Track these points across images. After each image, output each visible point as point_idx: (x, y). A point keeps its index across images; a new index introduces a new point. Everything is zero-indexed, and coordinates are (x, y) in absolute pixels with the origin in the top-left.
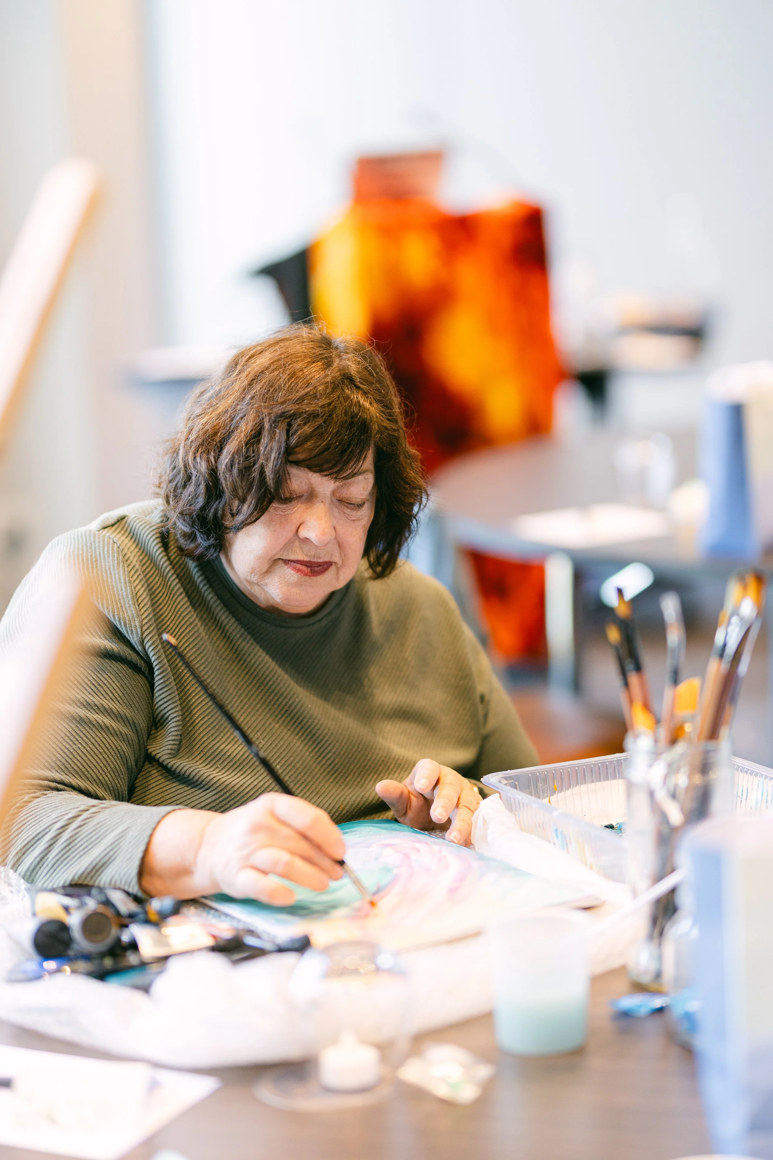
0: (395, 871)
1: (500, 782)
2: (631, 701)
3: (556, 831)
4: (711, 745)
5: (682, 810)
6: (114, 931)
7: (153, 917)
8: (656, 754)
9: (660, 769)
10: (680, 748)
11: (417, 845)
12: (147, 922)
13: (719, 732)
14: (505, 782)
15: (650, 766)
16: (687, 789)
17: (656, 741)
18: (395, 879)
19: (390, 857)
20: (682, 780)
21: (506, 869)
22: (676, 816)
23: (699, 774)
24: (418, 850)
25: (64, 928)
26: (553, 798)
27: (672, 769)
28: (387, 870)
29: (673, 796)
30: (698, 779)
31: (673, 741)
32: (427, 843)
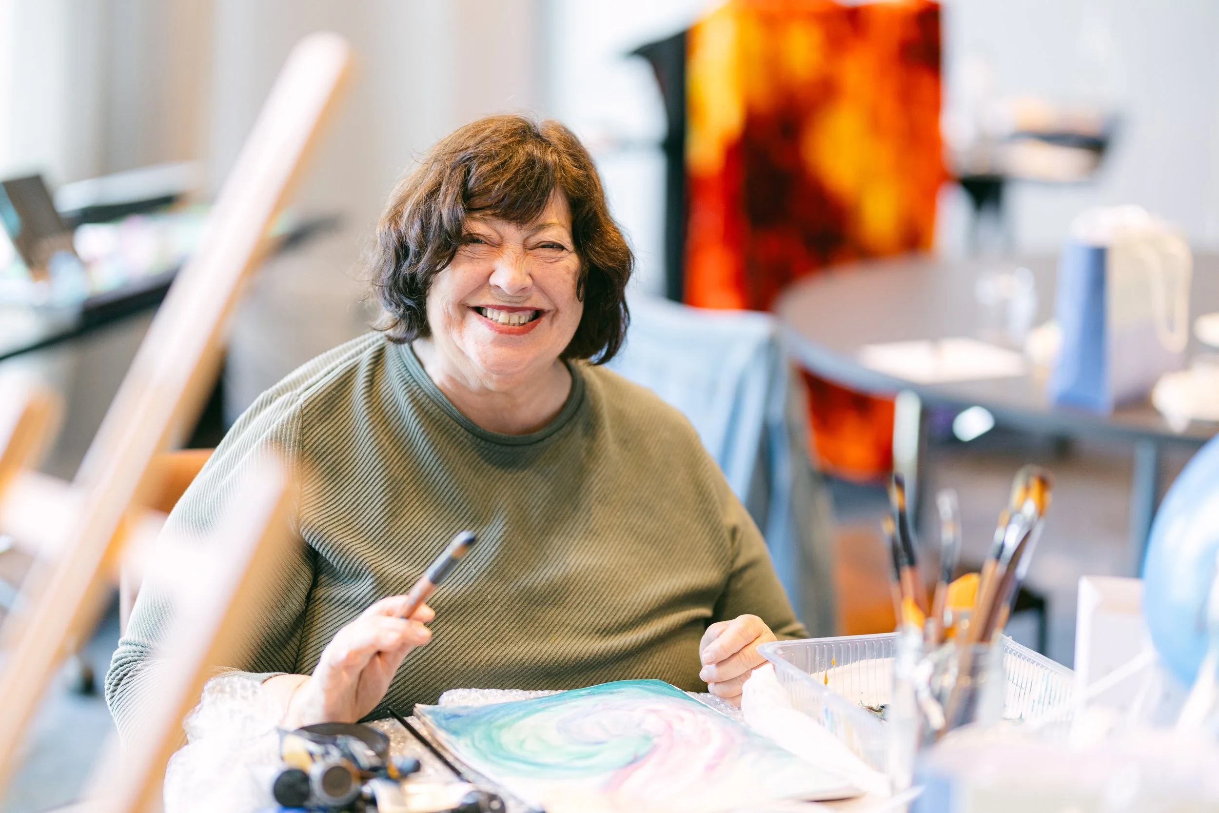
0: (656, 740)
1: (775, 652)
2: (903, 595)
3: (826, 711)
4: (983, 647)
5: (945, 714)
6: (355, 786)
7: (394, 773)
8: (924, 652)
9: (925, 669)
10: (950, 647)
11: (683, 714)
12: (388, 778)
13: (992, 632)
14: (780, 652)
15: (917, 663)
16: (953, 690)
17: (925, 638)
18: (654, 749)
19: (653, 724)
20: (948, 681)
21: (770, 748)
22: (937, 719)
23: (968, 677)
24: (682, 720)
25: (305, 778)
26: (830, 672)
27: (939, 669)
28: (647, 738)
29: (939, 698)
30: (966, 682)
31: (943, 640)
32: (693, 712)
